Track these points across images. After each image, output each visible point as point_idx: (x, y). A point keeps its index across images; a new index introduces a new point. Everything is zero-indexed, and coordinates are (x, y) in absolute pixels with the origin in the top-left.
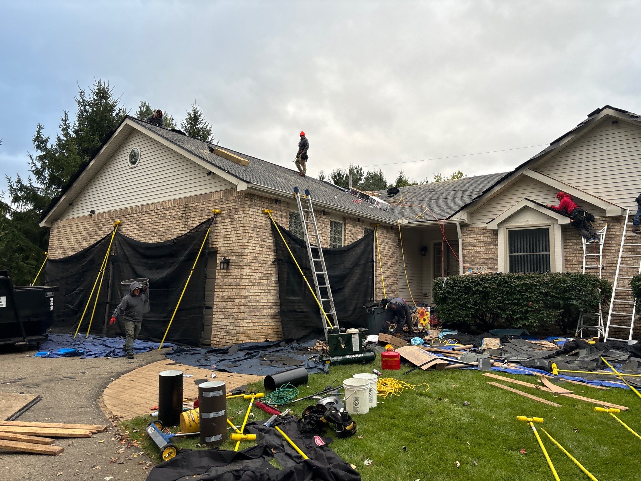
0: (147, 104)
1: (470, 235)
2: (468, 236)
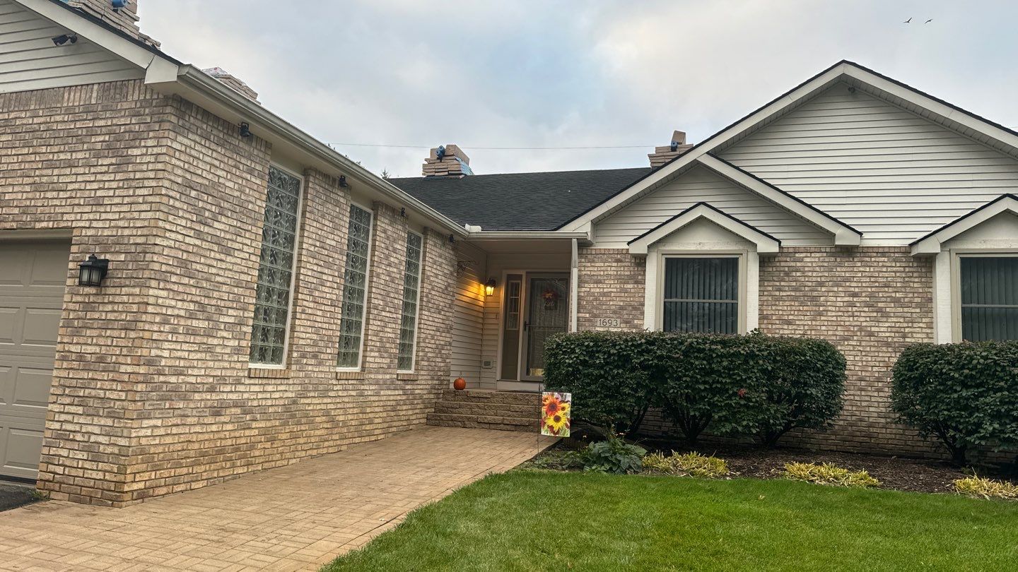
1: (593, 262)
2: (589, 264)
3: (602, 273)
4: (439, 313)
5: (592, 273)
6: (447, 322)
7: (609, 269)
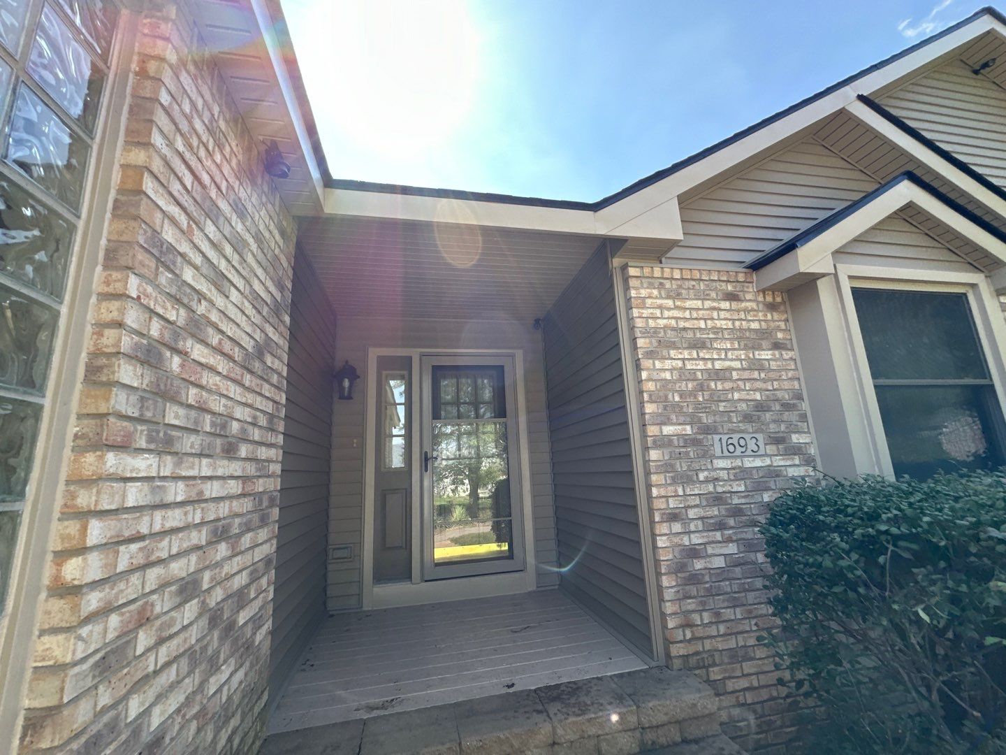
1: (678, 296)
3: (702, 324)
5: (682, 324)
7: (715, 314)
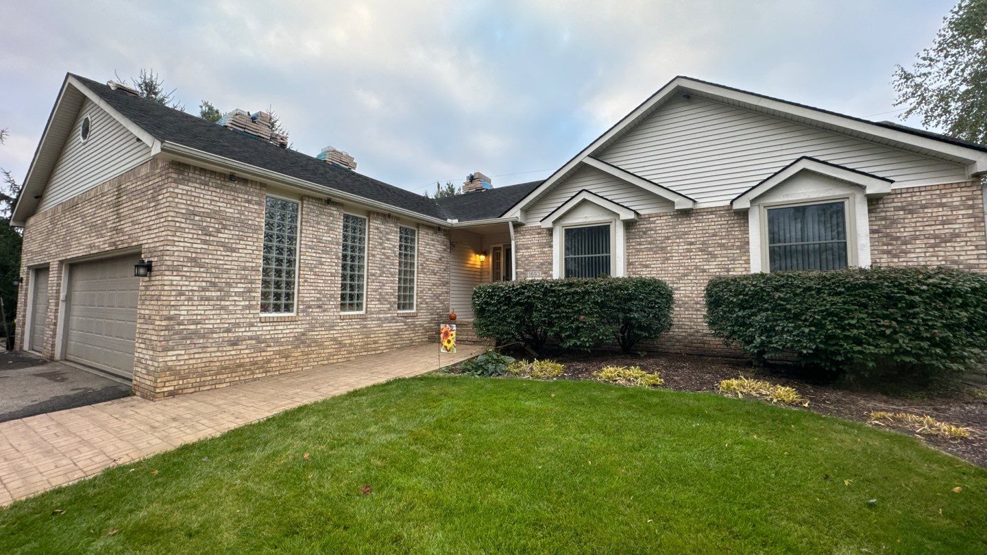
0: (209, 104)
1: (524, 235)
2: (521, 237)
3: (530, 242)
4: (435, 274)
5: (523, 243)
6: (443, 280)
